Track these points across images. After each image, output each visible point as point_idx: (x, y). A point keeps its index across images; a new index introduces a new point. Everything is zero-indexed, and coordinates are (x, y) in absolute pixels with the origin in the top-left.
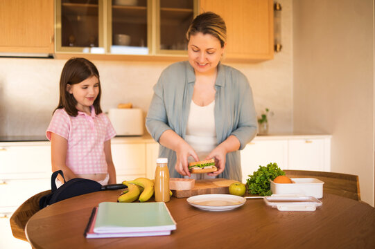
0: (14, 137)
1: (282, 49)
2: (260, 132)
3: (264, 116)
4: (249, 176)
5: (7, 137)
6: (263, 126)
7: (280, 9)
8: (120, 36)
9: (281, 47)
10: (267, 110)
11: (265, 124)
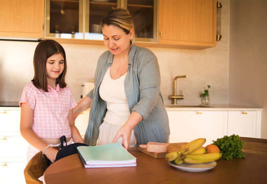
0: (10, 102)
1: (221, 39)
2: (203, 104)
3: (206, 92)
4: (213, 141)
5: (4, 102)
6: (205, 99)
7: (221, 7)
8: (95, 25)
9: (221, 37)
10: (209, 87)
11: (207, 97)
